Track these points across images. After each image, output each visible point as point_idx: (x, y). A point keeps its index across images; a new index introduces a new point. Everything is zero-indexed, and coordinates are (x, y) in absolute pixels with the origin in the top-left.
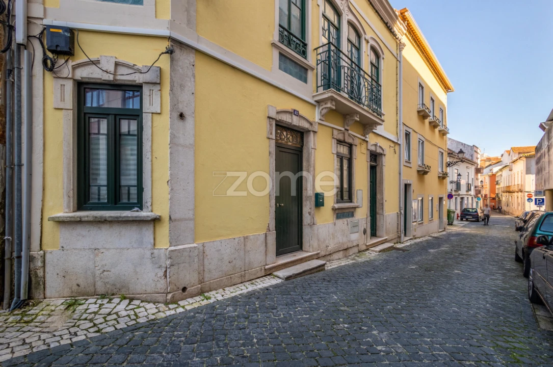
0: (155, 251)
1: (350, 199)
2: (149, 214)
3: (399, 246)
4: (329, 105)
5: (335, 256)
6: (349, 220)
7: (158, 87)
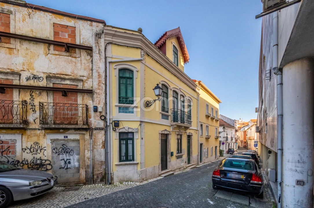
0: (138, 171)
1: (181, 152)
2: (136, 162)
3: (198, 166)
4: (175, 126)
5: (177, 170)
6: (181, 159)
7: (138, 133)
